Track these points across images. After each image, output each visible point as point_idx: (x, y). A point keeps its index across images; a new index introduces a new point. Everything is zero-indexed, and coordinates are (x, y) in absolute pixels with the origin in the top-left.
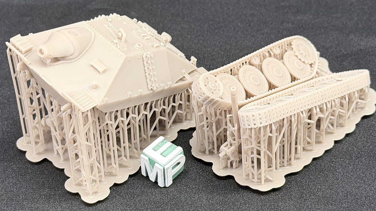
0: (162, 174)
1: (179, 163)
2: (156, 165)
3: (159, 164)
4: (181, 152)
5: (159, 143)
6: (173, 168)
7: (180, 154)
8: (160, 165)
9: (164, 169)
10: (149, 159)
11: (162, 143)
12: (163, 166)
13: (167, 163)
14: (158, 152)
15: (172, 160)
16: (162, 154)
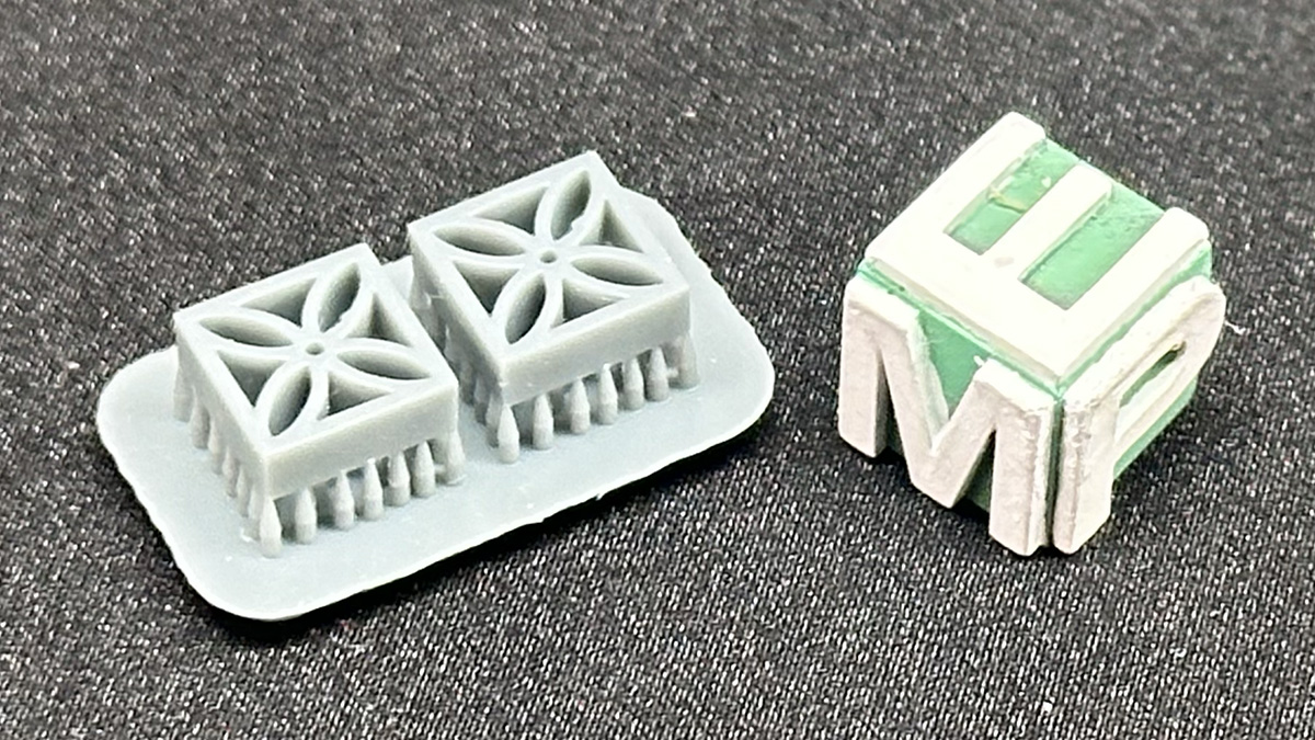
1: (1171, 356)
2: (989, 372)
3: (1014, 369)
4: (1196, 255)
5: (997, 181)
7: (1186, 277)
8: (1024, 375)
9: (1060, 415)
10: (925, 320)
11: (1026, 175)
12: (1050, 384)
13: (1086, 365)
14: (1000, 263)
15: (1125, 330)
16: (1029, 276)
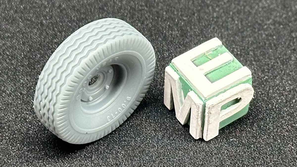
0: (200, 115)
1: (237, 101)
2: (191, 94)
3: (196, 94)
4: (247, 78)
5: (208, 52)
6: (224, 107)
7: (244, 83)
8: (198, 96)
9: (204, 107)
10: (181, 79)
11: (215, 52)
12: (203, 99)
13: (213, 97)
14: (201, 69)
15: (225, 91)
16: (208, 74)
